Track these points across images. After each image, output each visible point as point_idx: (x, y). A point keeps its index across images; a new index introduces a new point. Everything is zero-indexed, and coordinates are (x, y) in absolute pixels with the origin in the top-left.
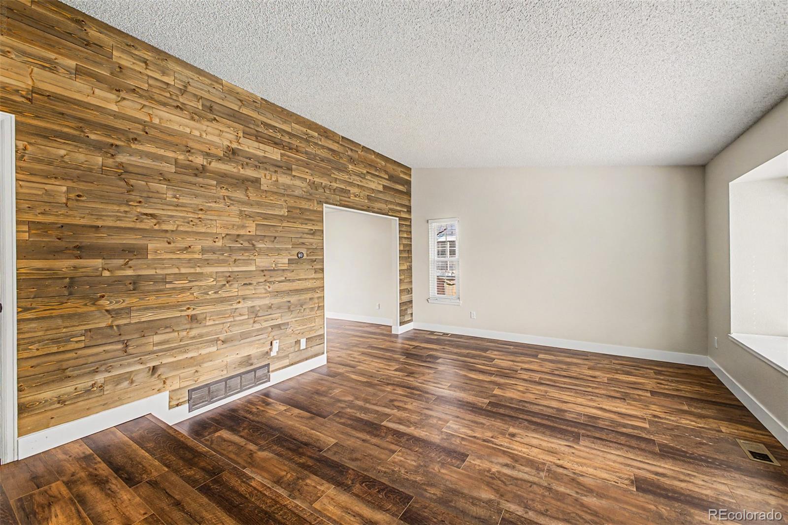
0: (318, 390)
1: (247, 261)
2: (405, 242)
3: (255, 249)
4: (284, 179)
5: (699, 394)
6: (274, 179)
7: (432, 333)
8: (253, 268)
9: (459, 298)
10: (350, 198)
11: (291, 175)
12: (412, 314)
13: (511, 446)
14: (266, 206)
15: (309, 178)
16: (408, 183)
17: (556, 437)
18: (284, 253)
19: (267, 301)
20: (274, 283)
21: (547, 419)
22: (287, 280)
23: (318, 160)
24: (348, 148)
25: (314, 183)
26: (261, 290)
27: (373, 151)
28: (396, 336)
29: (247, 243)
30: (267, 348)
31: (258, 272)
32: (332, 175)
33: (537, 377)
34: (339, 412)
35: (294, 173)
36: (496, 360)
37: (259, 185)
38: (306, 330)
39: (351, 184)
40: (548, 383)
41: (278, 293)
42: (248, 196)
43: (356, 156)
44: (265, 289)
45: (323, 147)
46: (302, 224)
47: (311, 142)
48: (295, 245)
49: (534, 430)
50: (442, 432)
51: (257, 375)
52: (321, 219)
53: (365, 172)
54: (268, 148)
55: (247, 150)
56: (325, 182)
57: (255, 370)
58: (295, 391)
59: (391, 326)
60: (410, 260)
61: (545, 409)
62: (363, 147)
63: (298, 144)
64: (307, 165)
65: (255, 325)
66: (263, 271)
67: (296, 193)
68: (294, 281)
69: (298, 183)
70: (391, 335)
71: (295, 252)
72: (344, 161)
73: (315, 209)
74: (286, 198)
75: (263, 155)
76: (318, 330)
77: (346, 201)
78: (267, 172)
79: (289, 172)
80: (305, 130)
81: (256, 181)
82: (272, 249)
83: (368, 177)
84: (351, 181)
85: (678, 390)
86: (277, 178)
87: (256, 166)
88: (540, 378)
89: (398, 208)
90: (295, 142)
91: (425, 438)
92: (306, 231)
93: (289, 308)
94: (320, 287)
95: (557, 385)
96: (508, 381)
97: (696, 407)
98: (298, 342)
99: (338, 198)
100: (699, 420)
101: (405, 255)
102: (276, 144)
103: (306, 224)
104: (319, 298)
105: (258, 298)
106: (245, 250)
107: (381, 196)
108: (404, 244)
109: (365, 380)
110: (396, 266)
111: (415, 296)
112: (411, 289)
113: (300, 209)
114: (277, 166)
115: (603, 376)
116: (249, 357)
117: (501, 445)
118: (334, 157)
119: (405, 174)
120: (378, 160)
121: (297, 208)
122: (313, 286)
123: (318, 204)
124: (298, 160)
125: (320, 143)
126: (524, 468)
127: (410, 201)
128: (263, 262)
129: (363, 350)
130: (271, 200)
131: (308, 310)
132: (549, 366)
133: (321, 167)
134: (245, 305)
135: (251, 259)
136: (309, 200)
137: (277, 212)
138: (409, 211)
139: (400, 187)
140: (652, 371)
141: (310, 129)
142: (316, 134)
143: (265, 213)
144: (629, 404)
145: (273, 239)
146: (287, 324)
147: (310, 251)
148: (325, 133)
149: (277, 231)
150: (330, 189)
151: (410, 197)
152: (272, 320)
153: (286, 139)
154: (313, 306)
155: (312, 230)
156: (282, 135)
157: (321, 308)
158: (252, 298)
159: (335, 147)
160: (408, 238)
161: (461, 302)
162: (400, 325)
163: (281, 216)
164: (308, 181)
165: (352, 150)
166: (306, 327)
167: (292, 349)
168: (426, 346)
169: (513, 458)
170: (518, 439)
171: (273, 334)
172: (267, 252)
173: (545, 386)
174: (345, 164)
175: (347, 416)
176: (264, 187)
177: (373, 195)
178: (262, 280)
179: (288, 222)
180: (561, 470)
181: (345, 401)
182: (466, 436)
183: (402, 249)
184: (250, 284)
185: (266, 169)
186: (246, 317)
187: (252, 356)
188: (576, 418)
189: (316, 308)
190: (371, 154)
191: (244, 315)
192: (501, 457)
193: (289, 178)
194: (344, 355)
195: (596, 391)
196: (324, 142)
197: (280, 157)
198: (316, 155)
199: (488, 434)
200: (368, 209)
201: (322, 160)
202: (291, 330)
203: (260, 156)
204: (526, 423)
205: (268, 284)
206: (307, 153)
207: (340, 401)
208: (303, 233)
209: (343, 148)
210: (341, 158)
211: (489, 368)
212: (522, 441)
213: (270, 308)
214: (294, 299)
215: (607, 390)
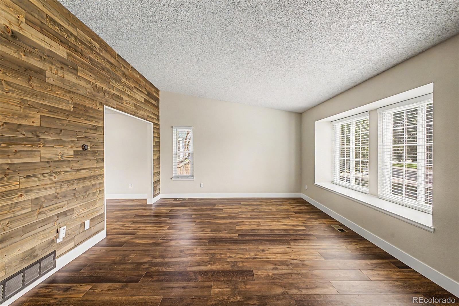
0: (114, 260)
1: (29, 153)
2: (157, 140)
3: (39, 141)
4: (70, 77)
5: (308, 209)
6: (60, 74)
7: (176, 199)
8: (38, 160)
9: (193, 176)
10: (123, 104)
11: (76, 75)
12: (160, 189)
13: (267, 257)
14: (51, 99)
15: (93, 81)
16: (157, 100)
17: (280, 245)
18: (69, 145)
19: (52, 191)
20: (60, 173)
21: (271, 237)
22: (72, 170)
23: (99, 67)
24: (122, 65)
25: (96, 87)
26: (46, 180)
27: (138, 72)
28: (151, 205)
29: (31, 134)
30: (52, 237)
31: (43, 164)
32: (111, 83)
33: (249, 215)
34: (147, 273)
35: (79, 74)
36: (224, 210)
37: (43, 77)
38: (90, 212)
39: (124, 93)
40: (256, 217)
41: (63, 183)
42: (31, 86)
43: (127, 73)
44: (51, 180)
45: (104, 59)
46: (86, 120)
47: (94, 51)
48: (80, 139)
49: (269, 244)
50: (228, 262)
51: (42, 266)
52: (102, 118)
53: (133, 86)
54: (53, 43)
55: (31, 38)
56: (105, 88)
57: (40, 261)
58: (89, 268)
59: (146, 199)
60: (159, 152)
61: (265, 231)
62: (132, 67)
63: (83, 50)
64: (91, 70)
65: (39, 216)
66: (48, 162)
67: (81, 92)
68: (79, 170)
69: (83, 83)
70: (146, 206)
71: (80, 145)
72: (119, 74)
73: (97, 108)
74: (72, 95)
75: (49, 48)
76: (100, 210)
77: (120, 106)
78: (53, 67)
79: (75, 72)
80: (89, 38)
81: (41, 73)
82: (58, 141)
83: (135, 90)
84: (124, 91)
85: (301, 209)
86: (63, 75)
87: (41, 57)
88: (251, 215)
89: (152, 116)
90: (81, 47)
91: (222, 269)
92: (90, 127)
93: (75, 194)
94: (101, 175)
95: (260, 217)
96: (238, 221)
97: (312, 216)
98: (82, 225)
99: (114, 102)
100: (316, 221)
101: (156, 149)
102: (63, 42)
103: (90, 120)
104: (100, 184)
105: (43, 189)
106: (28, 140)
107: (142, 106)
108: (156, 141)
109: (151, 242)
110: (151, 156)
111: (162, 177)
112: (159, 172)
113: (85, 107)
114: (63, 64)
115: (274, 209)
116: (33, 250)
117: (262, 258)
118: (112, 69)
119: (156, 93)
120: (141, 79)
121: (81, 105)
122: (96, 174)
123: (99, 104)
124: (83, 63)
125: (102, 54)
126: (281, 267)
127: (159, 112)
128: (47, 153)
129: (132, 219)
130: (58, 94)
131: (91, 195)
132: (250, 208)
133: (102, 74)
134: (28, 198)
135: (35, 151)
136: (92, 100)
137: (63, 106)
138: (158, 120)
139: (154, 102)
140: (287, 203)
141: (93, 39)
142: (98, 46)
143: (50, 106)
144: (292, 220)
145: (59, 132)
146: (73, 210)
147: (93, 144)
148: (105, 46)
149: (63, 125)
150: (109, 94)
151: (159, 109)
152: (58, 208)
153: (72, 40)
154: (96, 191)
155: (95, 126)
156: (68, 36)
157: (101, 192)
158: (35, 190)
159: (113, 61)
160: (158, 137)
161: (194, 178)
162: (154, 197)
163: (67, 111)
164: (91, 83)
165: (124, 67)
166: (89, 210)
167: (77, 232)
168: (179, 209)
169: (273, 263)
170: (267, 252)
171: (58, 222)
172: (53, 144)
173: (255, 219)
174: (120, 77)
175: (157, 274)
176: (50, 80)
177: (138, 104)
178: (48, 171)
179: (73, 117)
180: (295, 262)
181: (146, 263)
182: (243, 259)
183: (155, 145)
184: (35, 176)
185: (52, 64)
186: (30, 210)
187: (37, 248)
188: (279, 232)
189: (98, 192)
190: (137, 74)
191: (28, 208)
192: (267, 265)
193: (75, 77)
194: (117, 227)
195: (277, 216)
196: (104, 54)
197: (66, 55)
198: (98, 63)
199: (252, 255)
200: (135, 114)
201: (103, 69)
202: (76, 215)
203: (45, 49)
204: (263, 242)
205: (54, 175)
206: (90, 59)
207: (142, 264)
208: (87, 128)
209: (118, 63)
210: (117, 71)
211: (223, 215)
212: (269, 252)
213: (56, 197)
214: (79, 187)
215: (280, 215)
